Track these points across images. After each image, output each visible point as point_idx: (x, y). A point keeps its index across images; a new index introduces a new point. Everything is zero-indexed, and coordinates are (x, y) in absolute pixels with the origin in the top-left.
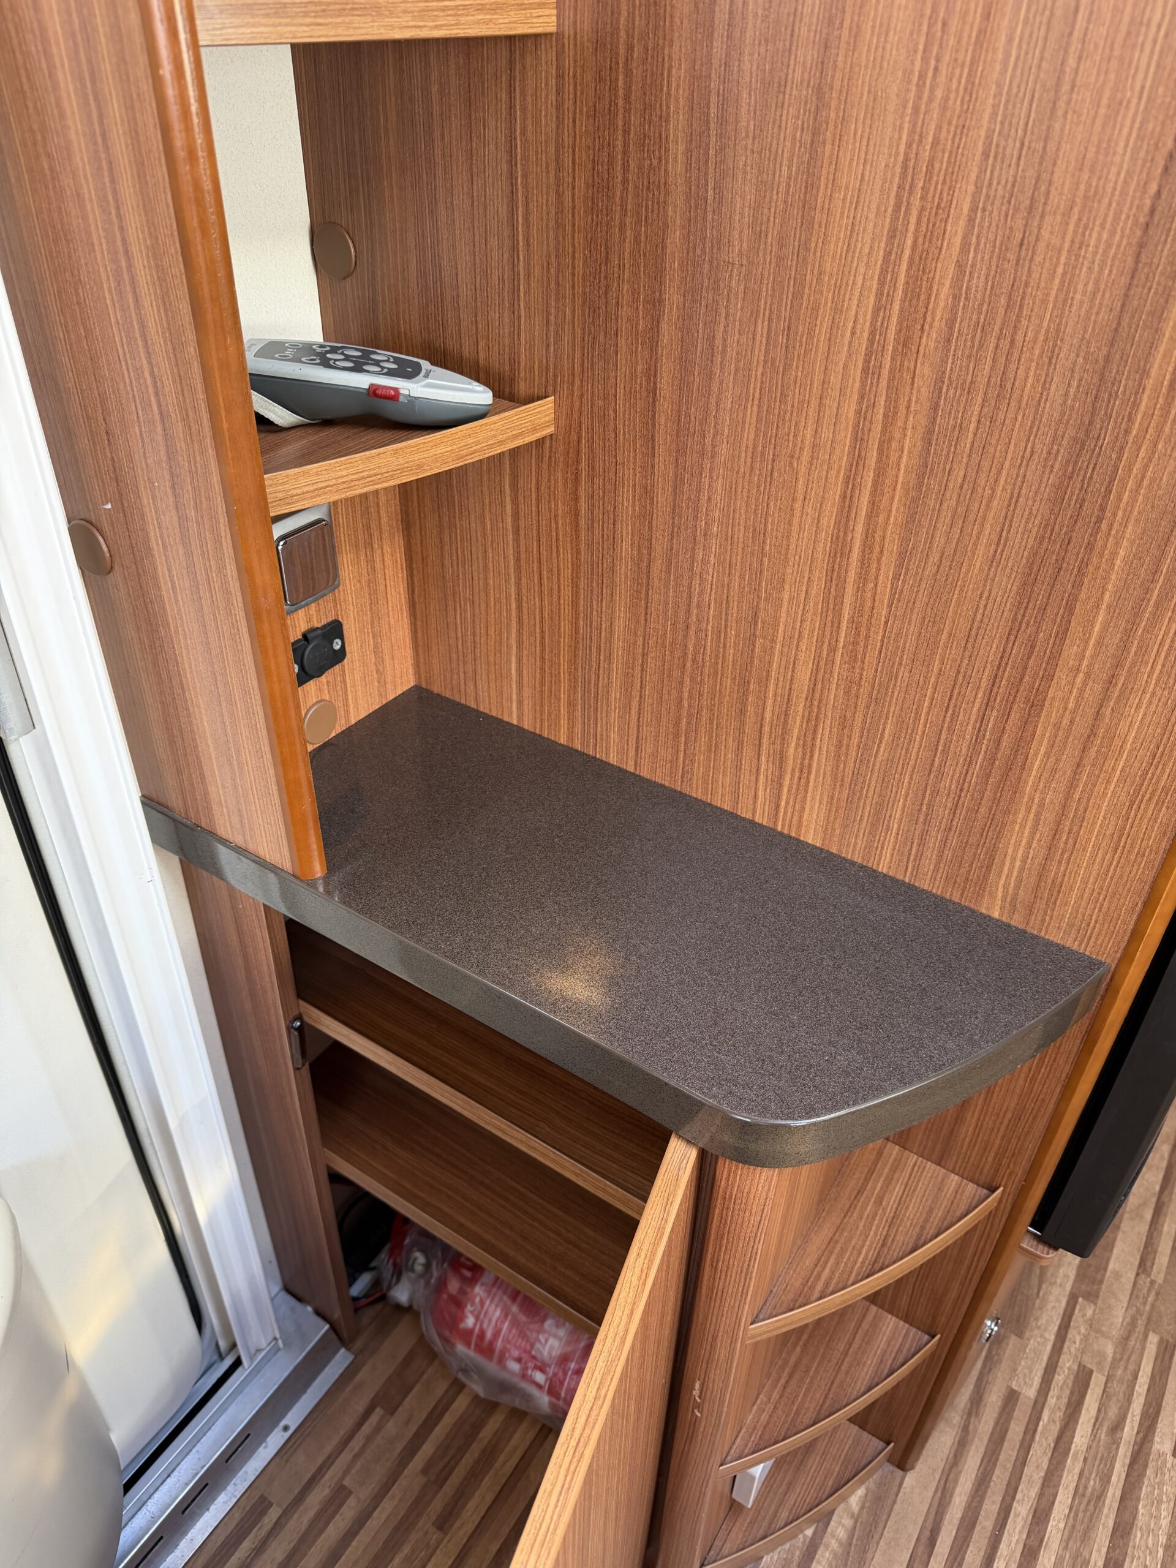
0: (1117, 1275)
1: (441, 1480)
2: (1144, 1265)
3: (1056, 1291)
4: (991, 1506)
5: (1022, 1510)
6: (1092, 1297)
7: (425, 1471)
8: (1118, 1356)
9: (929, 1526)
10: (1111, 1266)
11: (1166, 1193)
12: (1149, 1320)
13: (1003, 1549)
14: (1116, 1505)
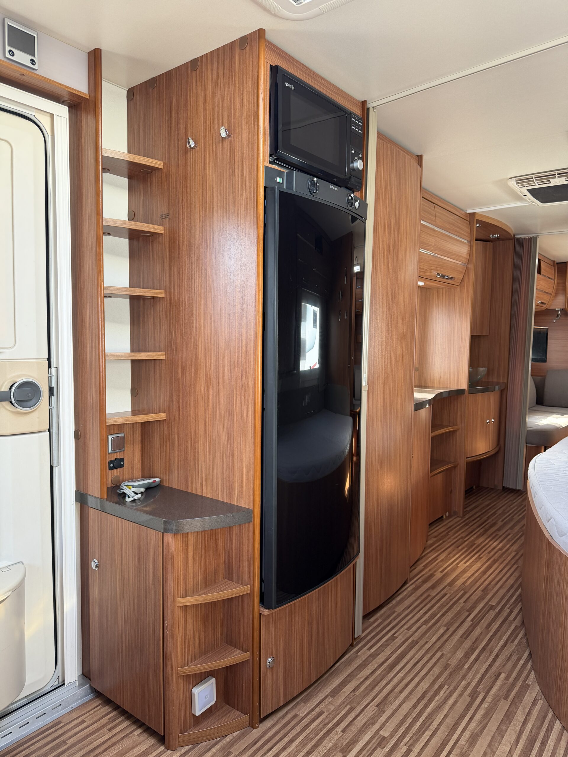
0: (344, 692)
1: (113, 721)
2: (354, 691)
3: (322, 694)
4: (277, 738)
5: (287, 739)
6: (333, 696)
7: (109, 719)
8: (335, 709)
9: (256, 740)
10: (343, 690)
11: (371, 675)
12: (349, 702)
13: (276, 747)
14: (317, 741)
